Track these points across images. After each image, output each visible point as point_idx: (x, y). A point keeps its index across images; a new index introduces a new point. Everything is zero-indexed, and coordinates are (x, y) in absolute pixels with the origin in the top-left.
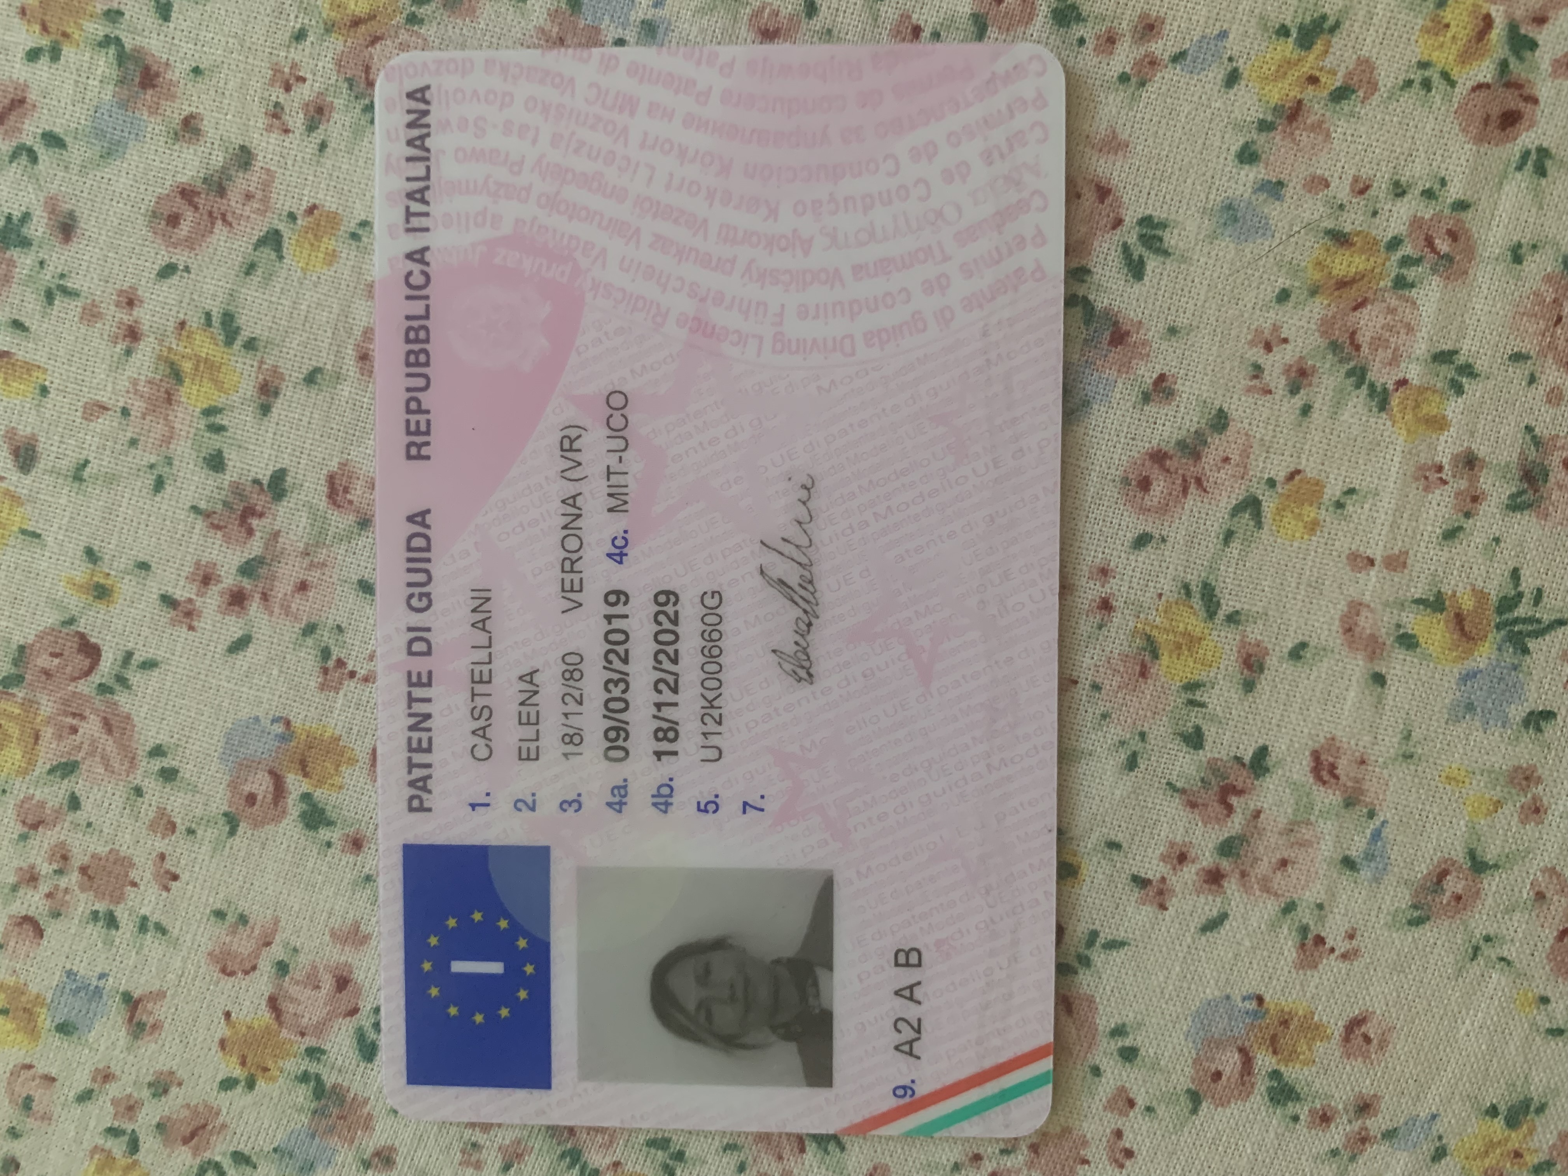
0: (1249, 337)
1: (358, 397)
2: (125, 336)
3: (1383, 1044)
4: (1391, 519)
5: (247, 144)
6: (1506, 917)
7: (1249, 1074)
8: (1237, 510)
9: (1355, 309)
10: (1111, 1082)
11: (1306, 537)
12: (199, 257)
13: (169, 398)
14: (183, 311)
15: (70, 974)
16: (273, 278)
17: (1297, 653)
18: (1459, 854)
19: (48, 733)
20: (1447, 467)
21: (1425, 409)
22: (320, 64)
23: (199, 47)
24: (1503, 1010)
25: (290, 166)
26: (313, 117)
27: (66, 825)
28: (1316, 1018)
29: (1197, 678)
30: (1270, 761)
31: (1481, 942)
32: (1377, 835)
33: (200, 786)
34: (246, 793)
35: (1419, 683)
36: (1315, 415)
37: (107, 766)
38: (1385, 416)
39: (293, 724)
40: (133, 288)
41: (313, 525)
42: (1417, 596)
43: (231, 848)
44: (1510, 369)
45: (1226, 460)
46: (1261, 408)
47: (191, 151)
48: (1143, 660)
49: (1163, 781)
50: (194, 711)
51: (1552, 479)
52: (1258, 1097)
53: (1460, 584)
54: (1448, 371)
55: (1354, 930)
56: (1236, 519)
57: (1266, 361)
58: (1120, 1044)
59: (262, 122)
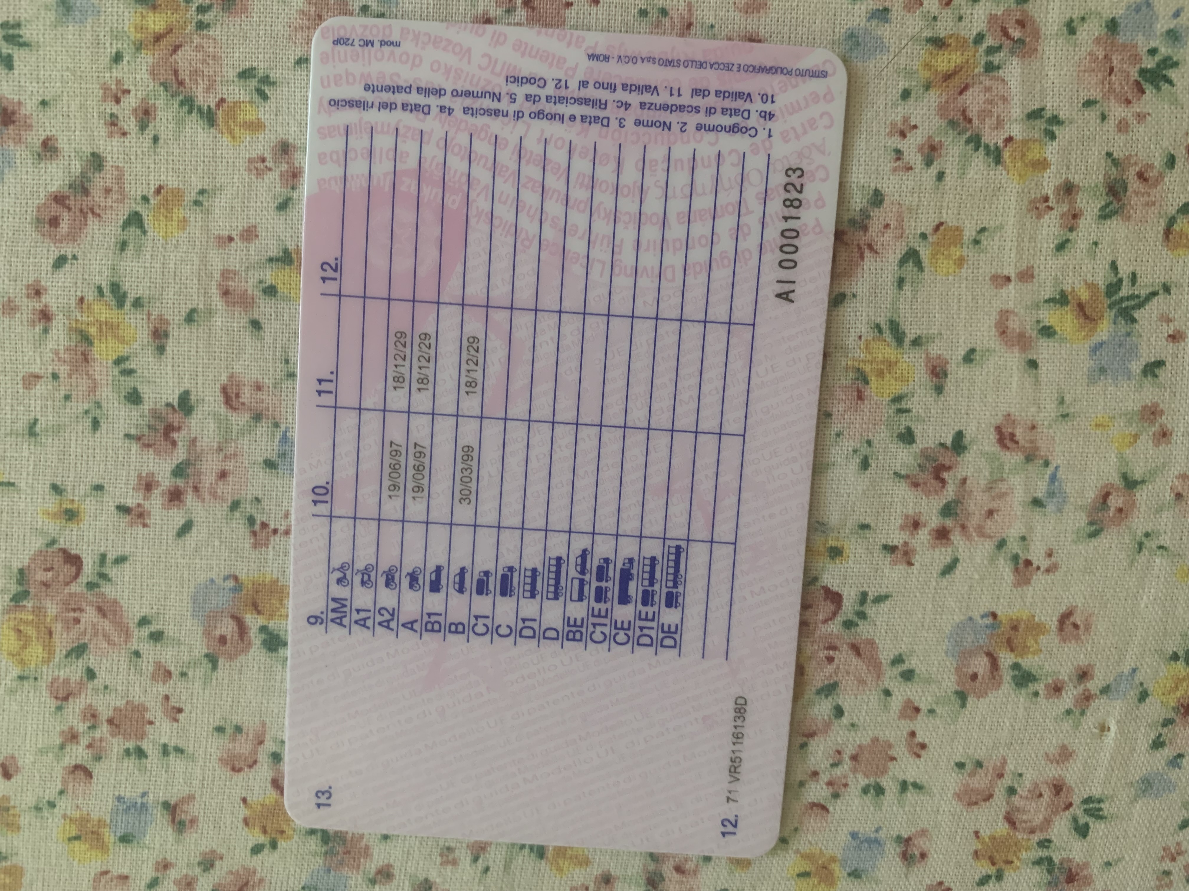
0: (887, 130)
1: (229, 324)
2: (40, 319)
3: (1088, 627)
4: (1016, 244)
5: (95, 150)
6: (1158, 516)
7: (997, 670)
8: (903, 262)
9: (961, 93)
10: (899, 698)
11: (957, 270)
12: (82, 246)
13: (86, 358)
14: (79, 290)
15: (119, 799)
16: (142, 248)
17: (969, 357)
18: (1116, 479)
19: (58, 628)
20: (1051, 197)
21: (1030, 156)
22: (138, 76)
23: (41, 84)
24: (1168, 582)
25: (133, 160)
26: (142, 119)
27: (89, 691)
28: (1036, 619)
29: (900, 392)
30: (966, 440)
31: (1143, 538)
32: (1053, 478)
33: (182, 639)
34: (218, 636)
35: (1062, 360)
36: (948, 178)
37: (110, 642)
38: (1001, 168)
39: (240, 577)
40: (38, 281)
41: (219, 427)
42: (1047, 297)
43: (217, 679)
44: (1086, 113)
45: (887, 226)
46: (906, 182)
47: (54, 166)
48: (858, 387)
49: (890, 472)
50: (163, 585)
51: (1130, 190)
52: (1007, 685)
53: (1076, 281)
54: (1041, 124)
55: (1051, 550)
56: (904, 268)
57: (902, 145)
58: (900, 669)
59: (102, 131)
